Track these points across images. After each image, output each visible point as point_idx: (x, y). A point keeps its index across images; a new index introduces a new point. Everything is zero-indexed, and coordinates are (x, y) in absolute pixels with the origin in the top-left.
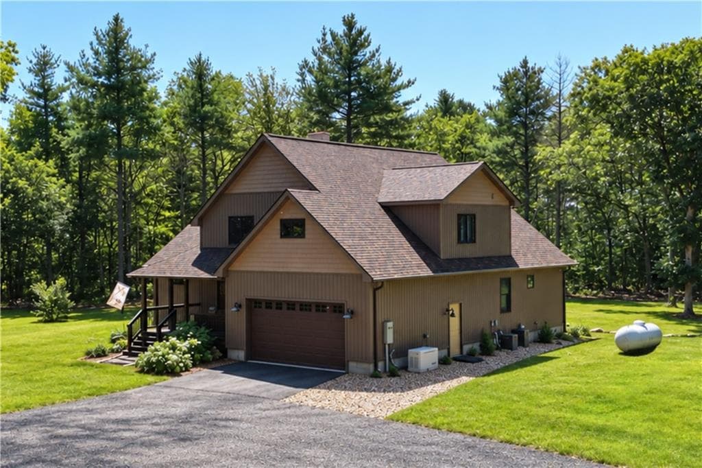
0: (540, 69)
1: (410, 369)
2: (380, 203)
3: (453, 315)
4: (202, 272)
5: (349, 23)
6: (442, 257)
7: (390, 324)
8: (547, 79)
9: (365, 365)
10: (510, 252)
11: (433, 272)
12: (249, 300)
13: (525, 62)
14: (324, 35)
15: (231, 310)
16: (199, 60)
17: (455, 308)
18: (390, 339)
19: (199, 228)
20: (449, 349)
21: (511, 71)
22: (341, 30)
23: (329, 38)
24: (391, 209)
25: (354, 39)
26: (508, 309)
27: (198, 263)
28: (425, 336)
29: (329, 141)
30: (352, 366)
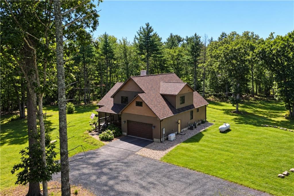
0: (200, 37)
1: (169, 140)
2: (160, 94)
3: (179, 124)
4: (113, 112)
5: (148, 25)
6: (176, 109)
7: (164, 129)
8: (202, 40)
9: (157, 140)
10: (193, 103)
11: (174, 114)
12: (128, 121)
13: (196, 35)
14: (141, 29)
15: (123, 123)
16: (106, 34)
17: (179, 121)
18: (164, 133)
19: (113, 99)
20: (178, 132)
21: (192, 37)
22: (145, 27)
23: (142, 30)
24: (163, 96)
25: (149, 30)
26: (192, 118)
27: (113, 109)
28: (172, 130)
29: (146, 75)
30: (155, 139)
